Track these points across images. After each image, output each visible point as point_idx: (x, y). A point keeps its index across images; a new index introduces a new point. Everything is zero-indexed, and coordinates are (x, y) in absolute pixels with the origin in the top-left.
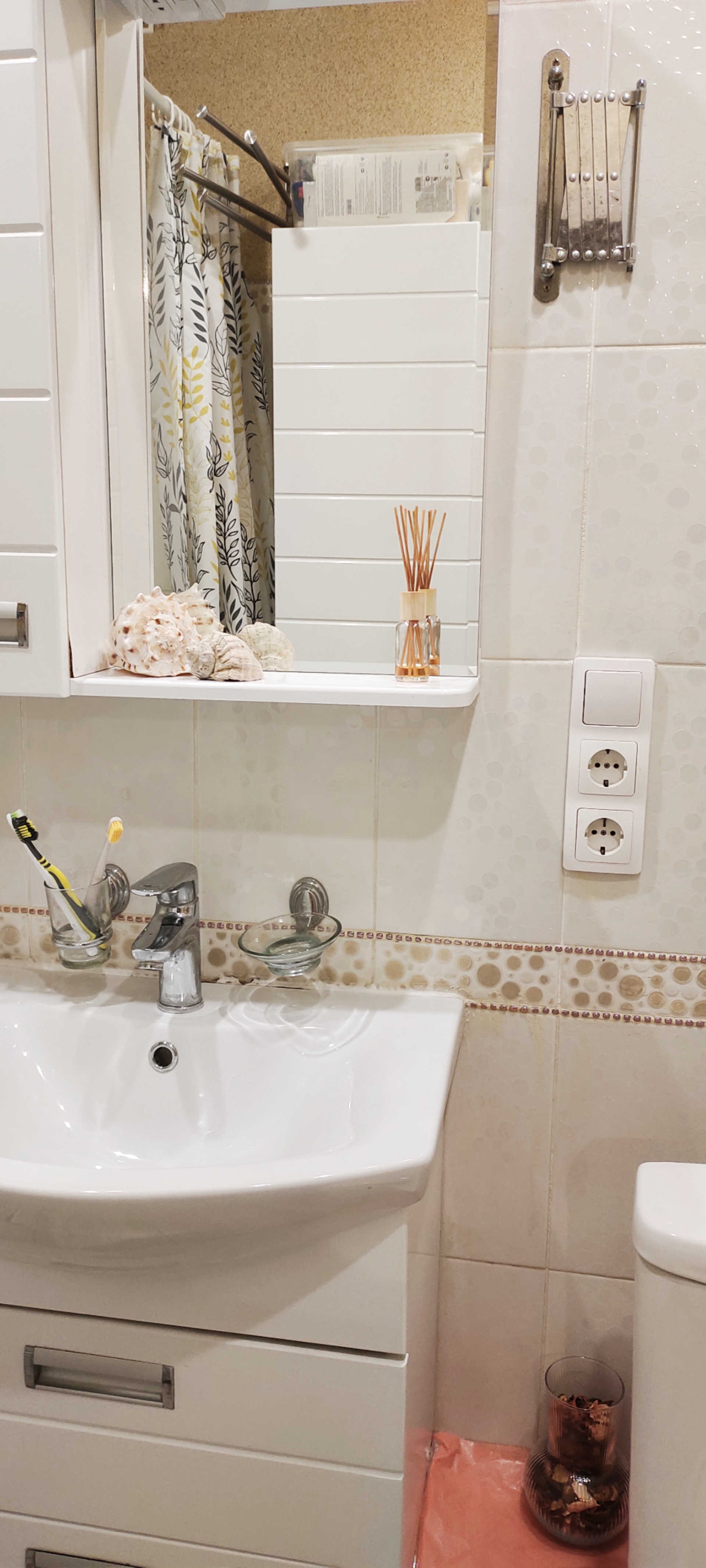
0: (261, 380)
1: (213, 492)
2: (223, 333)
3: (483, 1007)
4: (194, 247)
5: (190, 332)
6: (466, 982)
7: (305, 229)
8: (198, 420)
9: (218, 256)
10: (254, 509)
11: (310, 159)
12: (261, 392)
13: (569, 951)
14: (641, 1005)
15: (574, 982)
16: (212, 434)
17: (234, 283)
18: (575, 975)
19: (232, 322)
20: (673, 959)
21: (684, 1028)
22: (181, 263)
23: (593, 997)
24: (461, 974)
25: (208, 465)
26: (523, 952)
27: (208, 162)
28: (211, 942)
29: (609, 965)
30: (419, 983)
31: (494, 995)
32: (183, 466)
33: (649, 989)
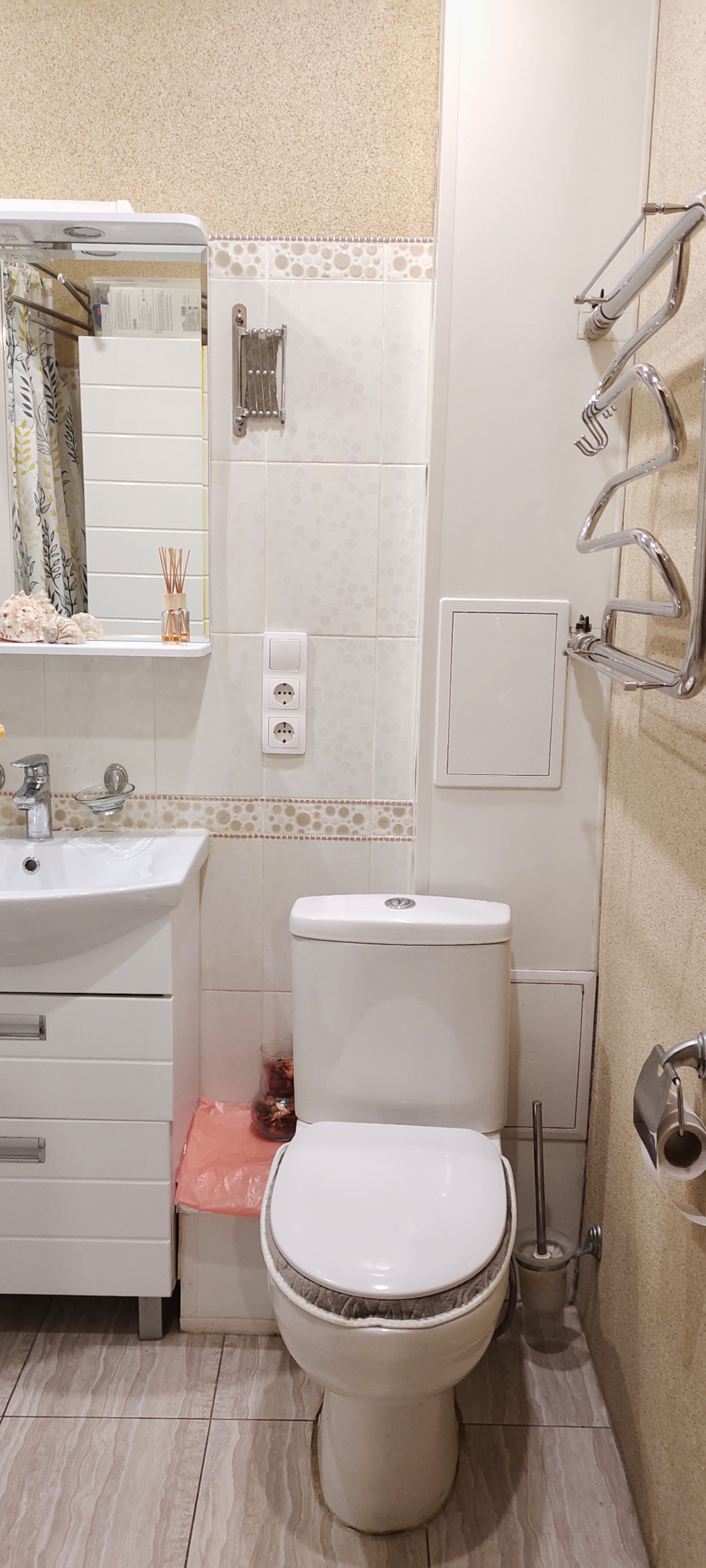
0: (73, 441)
1: (40, 526)
2: (44, 409)
3: (221, 836)
4: (21, 349)
5: (20, 409)
6: (210, 822)
7: (103, 338)
8: (28, 473)
9: (38, 354)
10: (70, 536)
11: (105, 289)
12: (73, 450)
13: (268, 800)
14: (309, 829)
15: (272, 818)
16: (39, 483)
17: (50, 371)
18: (272, 814)
19: (50, 400)
20: (325, 802)
21: (333, 841)
22: (12, 360)
23: (283, 826)
24: (207, 817)
25: (37, 506)
26: (242, 802)
27: (31, 287)
28: (56, 806)
29: (291, 807)
30: (183, 824)
31: (227, 829)
32: (17, 506)
33: (313, 820)
